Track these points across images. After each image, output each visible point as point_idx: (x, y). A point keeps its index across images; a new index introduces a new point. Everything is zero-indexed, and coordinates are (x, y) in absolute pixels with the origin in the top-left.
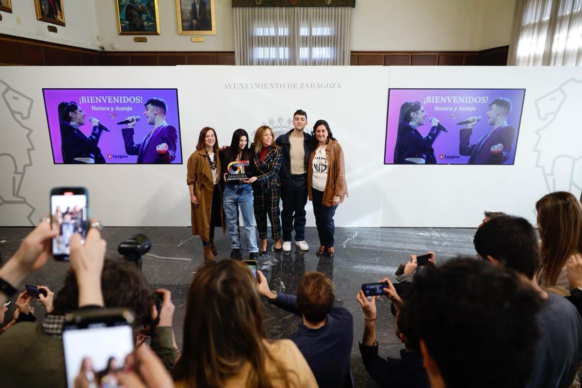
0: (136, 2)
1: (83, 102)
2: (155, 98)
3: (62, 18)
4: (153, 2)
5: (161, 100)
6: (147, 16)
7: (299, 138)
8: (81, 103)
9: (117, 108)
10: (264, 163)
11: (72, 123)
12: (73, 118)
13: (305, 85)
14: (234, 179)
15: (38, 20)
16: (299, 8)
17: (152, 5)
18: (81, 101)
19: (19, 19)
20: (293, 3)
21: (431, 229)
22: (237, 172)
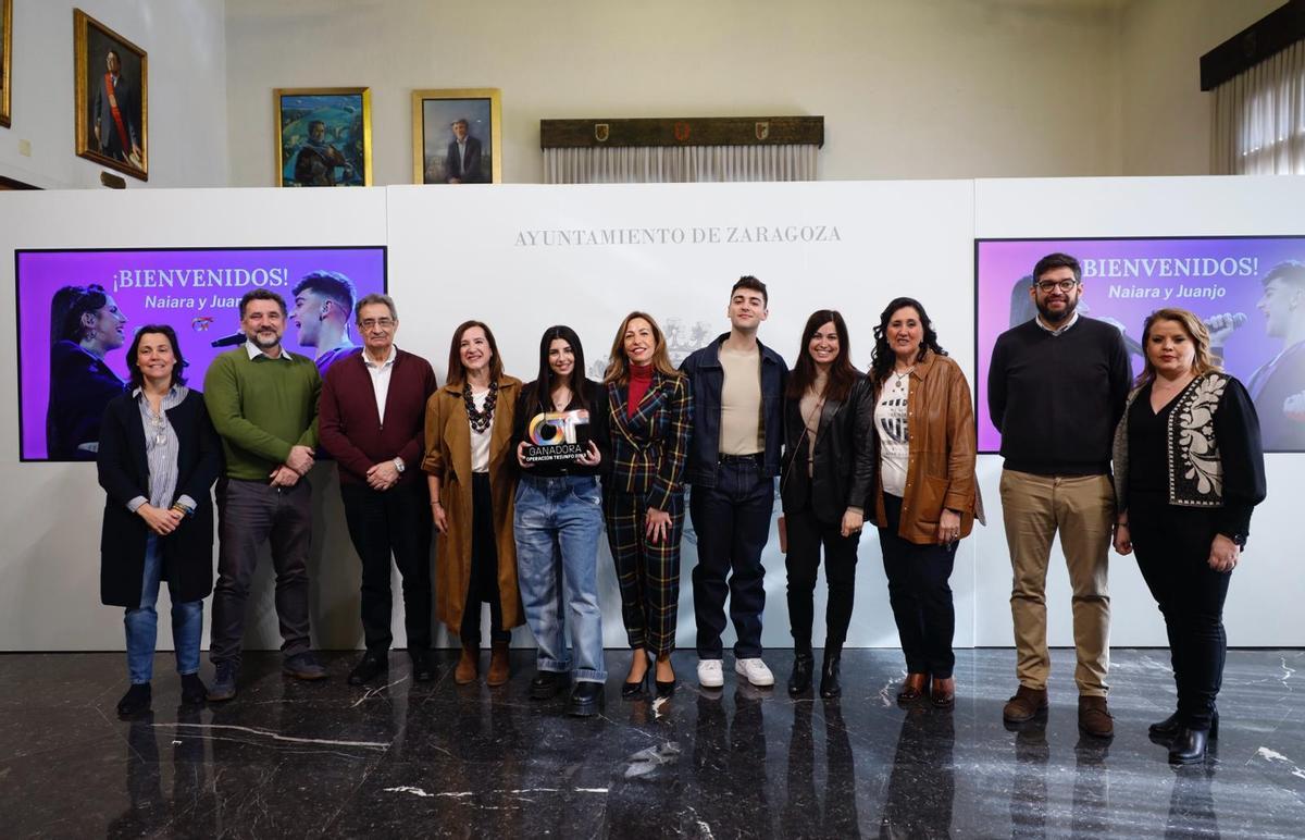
0: (323, 142)
1: (123, 285)
2: (323, 273)
3: (141, 161)
4: (360, 142)
5: (340, 276)
6: (345, 172)
7: (744, 353)
8: (116, 289)
9: (216, 302)
10: (641, 414)
11: (85, 345)
12: (91, 329)
13: (740, 234)
14: (546, 458)
15: (77, 154)
16: (694, 148)
17: (358, 146)
18: (119, 283)
19: (28, 144)
20: (681, 139)
21: (1135, 651)
22: (555, 441)
